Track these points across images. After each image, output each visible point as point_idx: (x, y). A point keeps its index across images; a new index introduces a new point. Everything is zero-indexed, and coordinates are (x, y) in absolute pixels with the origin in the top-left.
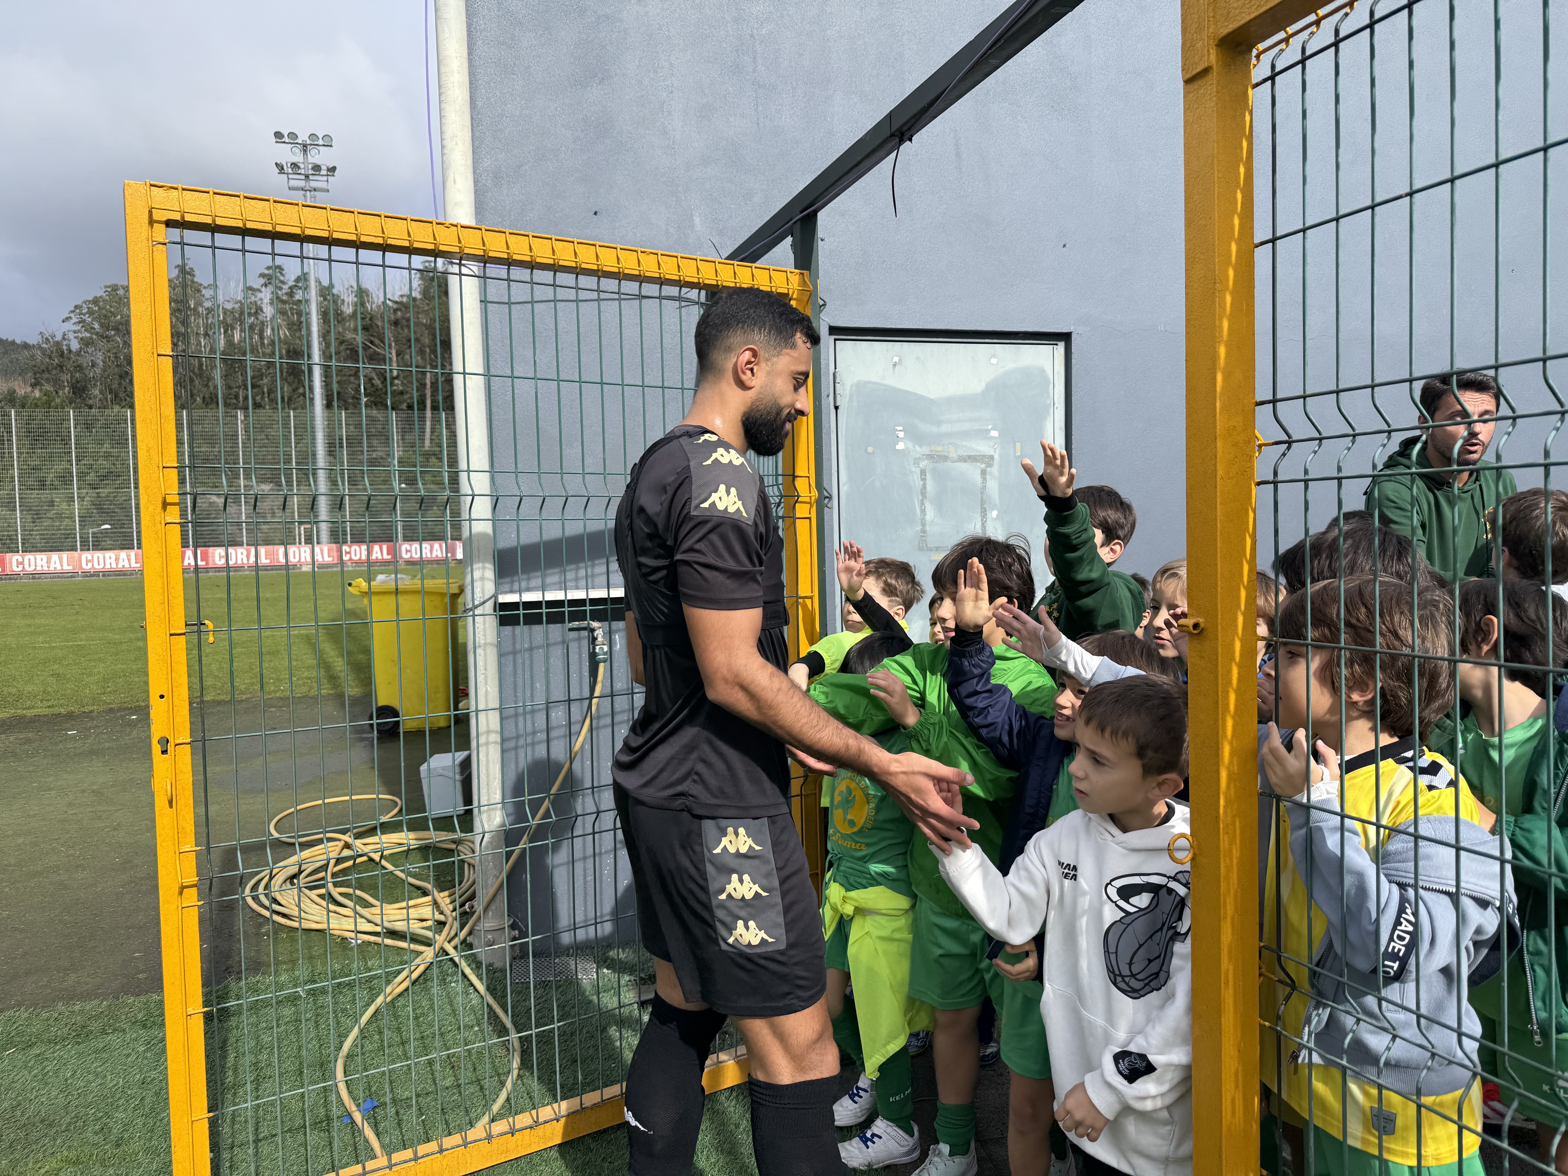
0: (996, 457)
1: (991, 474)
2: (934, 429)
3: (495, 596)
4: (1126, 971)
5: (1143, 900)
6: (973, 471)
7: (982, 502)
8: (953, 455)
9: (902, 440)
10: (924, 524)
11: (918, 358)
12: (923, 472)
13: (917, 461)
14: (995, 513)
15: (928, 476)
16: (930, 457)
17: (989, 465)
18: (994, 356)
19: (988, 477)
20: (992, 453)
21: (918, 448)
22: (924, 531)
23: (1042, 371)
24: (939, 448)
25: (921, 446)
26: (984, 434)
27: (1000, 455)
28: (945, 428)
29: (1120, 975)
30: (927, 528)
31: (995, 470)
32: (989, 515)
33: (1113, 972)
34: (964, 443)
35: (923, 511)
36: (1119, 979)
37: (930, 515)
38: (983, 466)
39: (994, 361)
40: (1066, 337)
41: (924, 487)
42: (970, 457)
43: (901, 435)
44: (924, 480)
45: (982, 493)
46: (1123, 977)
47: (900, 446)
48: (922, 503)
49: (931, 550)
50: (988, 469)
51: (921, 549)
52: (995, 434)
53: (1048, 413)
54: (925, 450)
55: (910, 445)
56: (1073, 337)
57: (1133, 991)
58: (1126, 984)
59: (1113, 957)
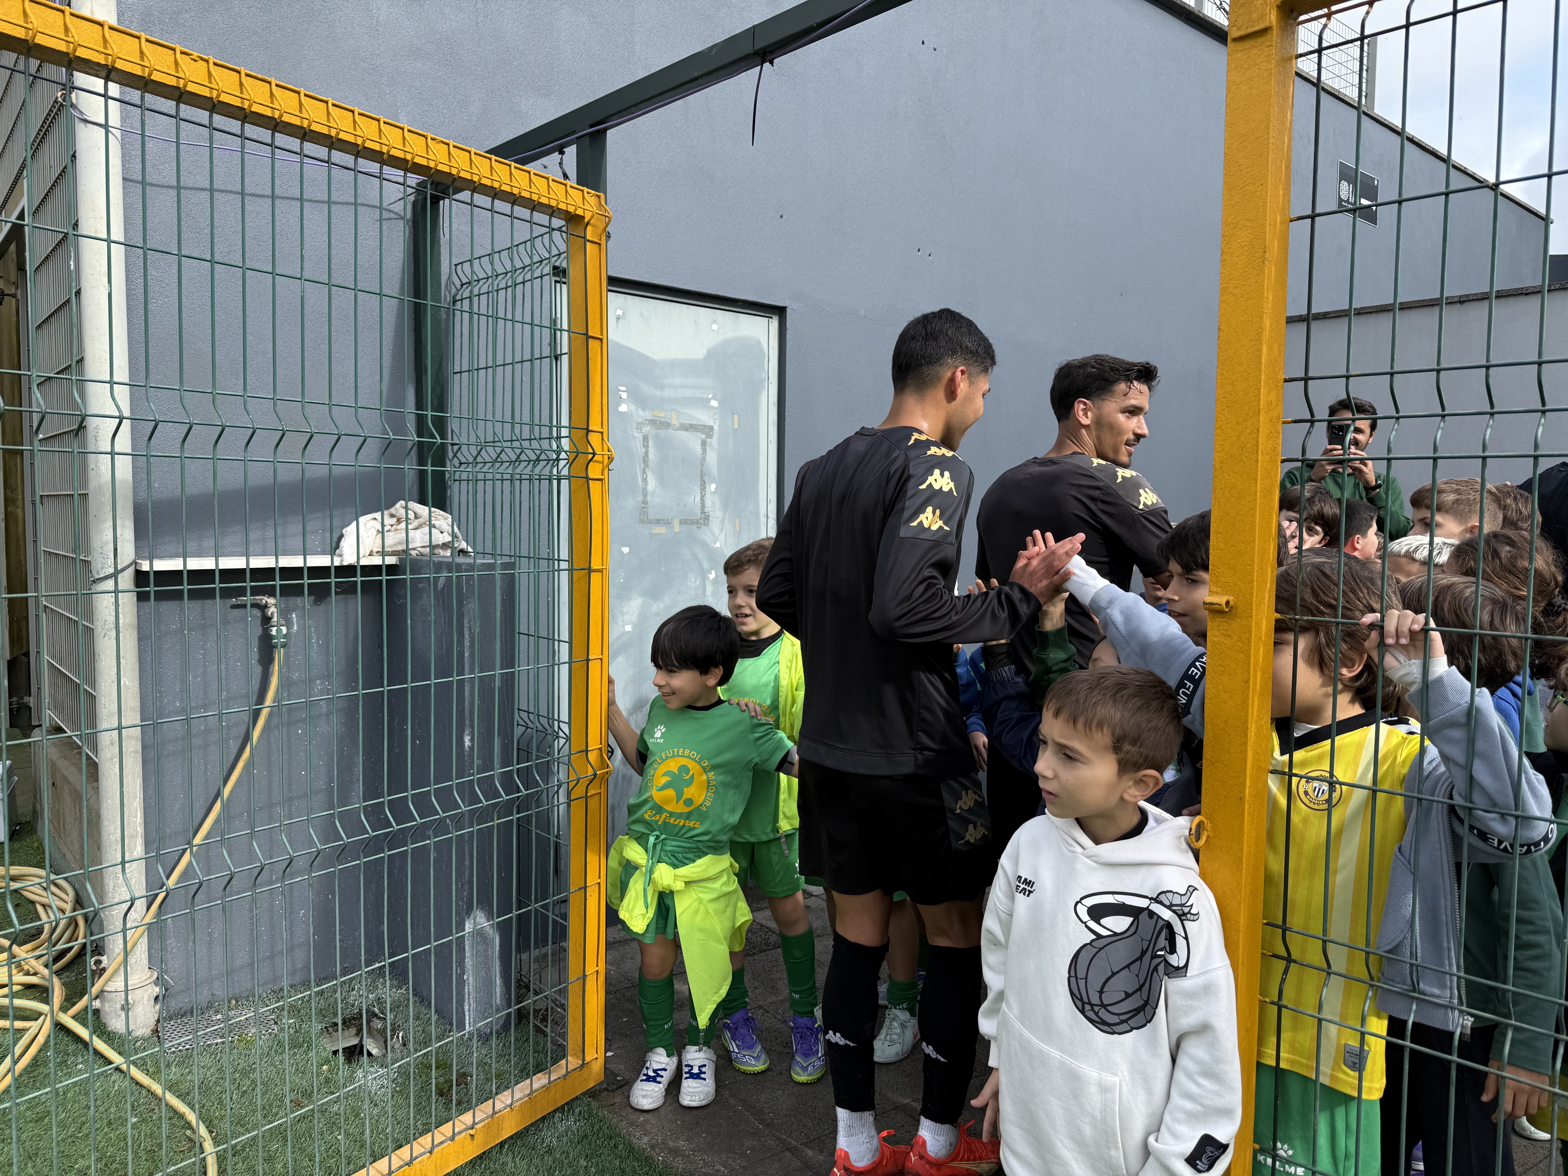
0: (716, 428)
1: (710, 445)
2: (658, 393)
3: (135, 563)
4: (1095, 1000)
5: (1119, 923)
6: (693, 441)
7: (702, 475)
8: (675, 422)
9: (624, 401)
10: (645, 495)
11: (642, 314)
12: (646, 439)
13: (639, 426)
14: (713, 487)
15: (651, 443)
16: (653, 422)
17: (710, 436)
18: (714, 322)
19: (708, 448)
20: (712, 424)
21: (641, 412)
22: (645, 502)
23: (759, 343)
24: (662, 414)
25: (644, 410)
26: (704, 403)
27: (719, 426)
28: (668, 393)
29: (1089, 1003)
30: (649, 499)
31: (714, 441)
32: (707, 488)
33: (1081, 1000)
34: (686, 411)
35: (645, 480)
36: (1087, 1007)
37: (652, 485)
38: (704, 436)
39: (715, 327)
40: (780, 312)
41: (646, 453)
42: (691, 426)
43: (624, 395)
44: (646, 447)
45: (702, 465)
46: (1092, 1005)
47: (623, 408)
48: (644, 472)
49: (651, 522)
50: (708, 440)
51: (642, 521)
52: (714, 403)
53: (763, 388)
54: (648, 415)
55: (633, 408)
56: (788, 311)
57: (1104, 1023)
58: (1097, 1014)
59: (1082, 983)
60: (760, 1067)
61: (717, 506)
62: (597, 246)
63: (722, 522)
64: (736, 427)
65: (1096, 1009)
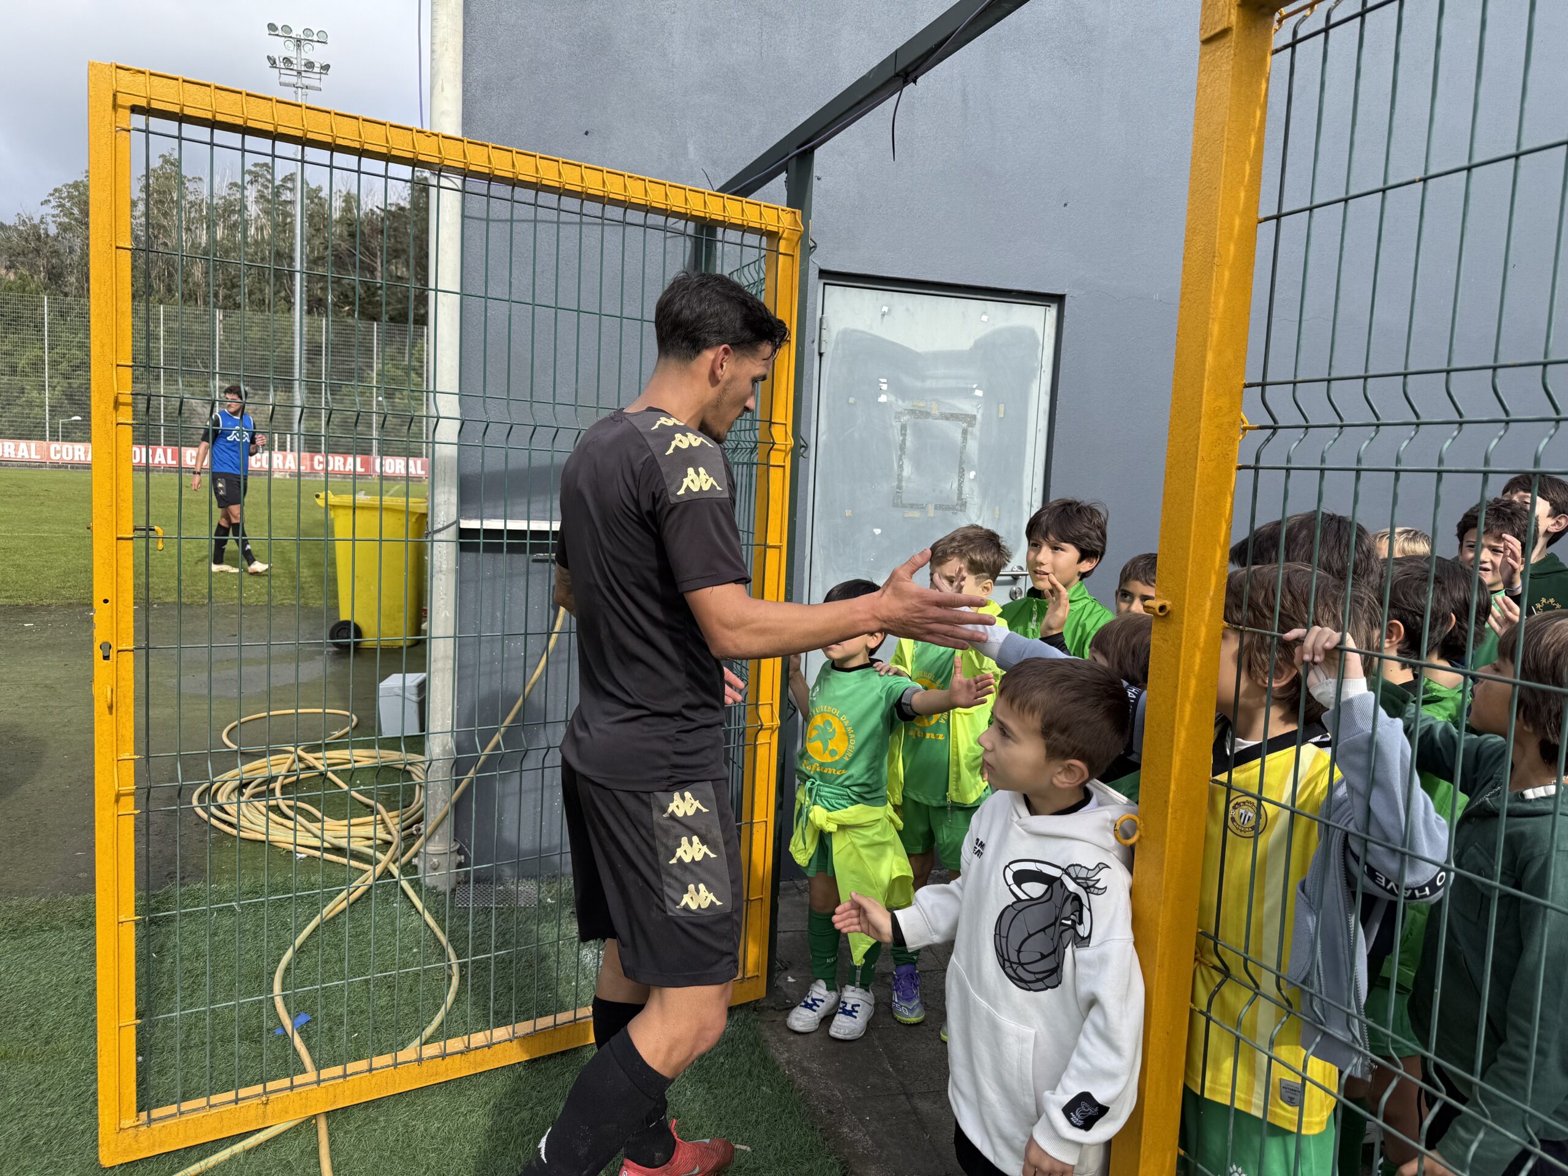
0: (979, 417)
1: (972, 433)
2: (919, 384)
3: (457, 522)
4: (1014, 958)
5: (1035, 889)
6: (954, 431)
7: (961, 462)
8: (935, 412)
9: (884, 392)
10: (900, 480)
11: (908, 310)
12: (904, 427)
13: (898, 415)
14: (972, 474)
15: (909, 431)
16: (912, 412)
17: (971, 425)
18: (985, 313)
19: (969, 437)
20: (974, 412)
21: (900, 402)
22: (899, 487)
23: (1033, 332)
24: (922, 404)
25: (904, 401)
26: (968, 393)
27: (983, 415)
28: (929, 384)
29: (1009, 961)
30: (904, 484)
31: (976, 430)
32: (966, 476)
33: (1002, 956)
34: (950, 401)
35: (901, 467)
36: (1007, 964)
37: (907, 471)
38: (965, 425)
39: (985, 318)
40: (1059, 299)
41: (904, 441)
42: (952, 415)
43: (884, 387)
44: (905, 435)
45: (962, 453)
46: (1011, 963)
47: (883, 399)
48: (900, 459)
49: (904, 506)
50: (970, 429)
51: (895, 505)
52: (979, 393)
53: (1035, 376)
54: (908, 405)
55: (893, 398)
56: (1067, 299)
57: (1021, 980)
58: (1015, 971)
59: (1004, 940)
60: (913, 1019)
61: (975, 493)
62: (790, 258)
63: (981, 509)
64: (1002, 416)
65: (1015, 966)
